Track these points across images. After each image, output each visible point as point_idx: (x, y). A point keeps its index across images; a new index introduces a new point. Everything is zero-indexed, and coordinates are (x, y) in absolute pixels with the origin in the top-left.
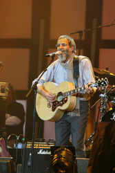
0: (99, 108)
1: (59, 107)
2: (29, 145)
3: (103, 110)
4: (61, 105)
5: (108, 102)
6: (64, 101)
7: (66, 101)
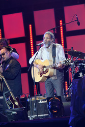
0: (71, 71)
1: (44, 75)
2: (33, 99)
3: (74, 72)
4: (45, 74)
5: (75, 67)
6: (47, 71)
7: (48, 71)
